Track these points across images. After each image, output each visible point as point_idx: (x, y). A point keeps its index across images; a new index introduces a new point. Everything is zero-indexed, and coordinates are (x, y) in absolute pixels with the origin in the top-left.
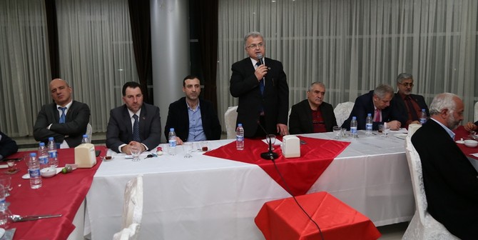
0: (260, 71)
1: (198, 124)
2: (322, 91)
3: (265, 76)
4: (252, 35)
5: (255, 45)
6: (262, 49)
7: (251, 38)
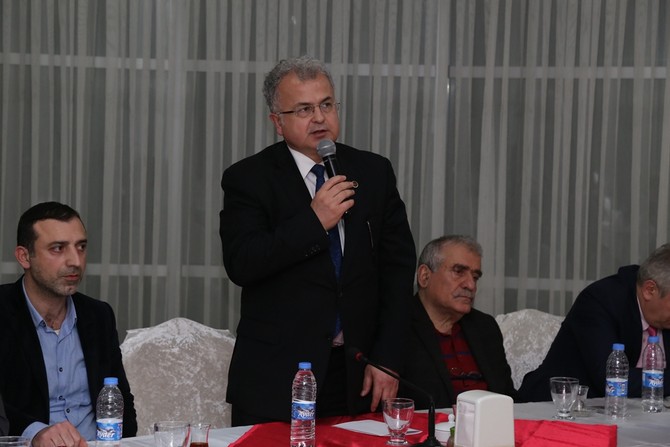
0: (332, 200)
1: (74, 387)
2: (474, 267)
3: (346, 217)
4: (298, 70)
5: (308, 107)
6: (330, 118)
7: (295, 81)
